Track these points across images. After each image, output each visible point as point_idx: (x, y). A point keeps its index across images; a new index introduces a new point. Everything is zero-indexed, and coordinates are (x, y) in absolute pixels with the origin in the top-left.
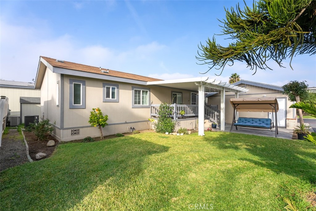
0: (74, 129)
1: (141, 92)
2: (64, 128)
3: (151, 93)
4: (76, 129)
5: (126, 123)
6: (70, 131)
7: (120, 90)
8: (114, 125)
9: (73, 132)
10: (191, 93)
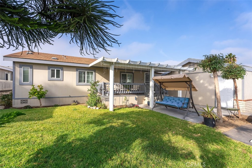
0: (23, 100)
1: (86, 72)
2: (15, 98)
3: (97, 74)
4: (25, 99)
5: (70, 97)
6: (20, 101)
7: (64, 72)
8: (59, 98)
9: (22, 101)
10: (145, 73)
